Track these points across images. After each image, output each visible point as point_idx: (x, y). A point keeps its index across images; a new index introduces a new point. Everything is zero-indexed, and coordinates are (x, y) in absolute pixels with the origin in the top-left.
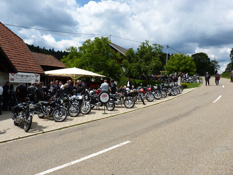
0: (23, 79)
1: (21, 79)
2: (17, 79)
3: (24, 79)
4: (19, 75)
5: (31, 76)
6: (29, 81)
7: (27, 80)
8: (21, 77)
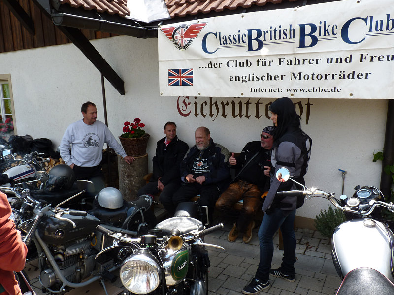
0: (262, 71)
1: (244, 72)
2: (210, 72)
3: (275, 69)
4: (225, 41)
5: (357, 31)
6: (328, 84)
7: (306, 69)
8: (242, 52)
